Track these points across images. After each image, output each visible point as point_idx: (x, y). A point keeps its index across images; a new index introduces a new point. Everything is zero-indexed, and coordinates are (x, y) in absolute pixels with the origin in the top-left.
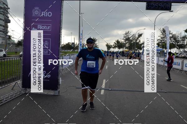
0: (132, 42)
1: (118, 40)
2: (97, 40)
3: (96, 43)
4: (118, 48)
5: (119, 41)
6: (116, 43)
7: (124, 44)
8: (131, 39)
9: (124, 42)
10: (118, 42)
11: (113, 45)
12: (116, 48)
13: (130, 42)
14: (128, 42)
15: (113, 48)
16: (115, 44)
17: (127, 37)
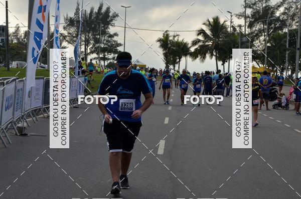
0: (286, 30)
1: (216, 20)
2: (116, 16)
3: (111, 30)
4: (218, 59)
5: (222, 21)
6: (208, 32)
7: (244, 39)
8: (278, 14)
9: (248, 31)
10: (216, 26)
11: (195, 43)
12: (208, 56)
13: (276, 29)
14: (264, 31)
15: (194, 55)
16: (201, 38)
17: (260, 6)
